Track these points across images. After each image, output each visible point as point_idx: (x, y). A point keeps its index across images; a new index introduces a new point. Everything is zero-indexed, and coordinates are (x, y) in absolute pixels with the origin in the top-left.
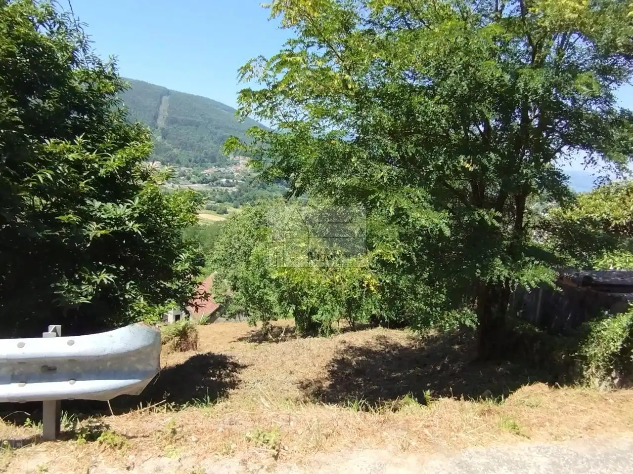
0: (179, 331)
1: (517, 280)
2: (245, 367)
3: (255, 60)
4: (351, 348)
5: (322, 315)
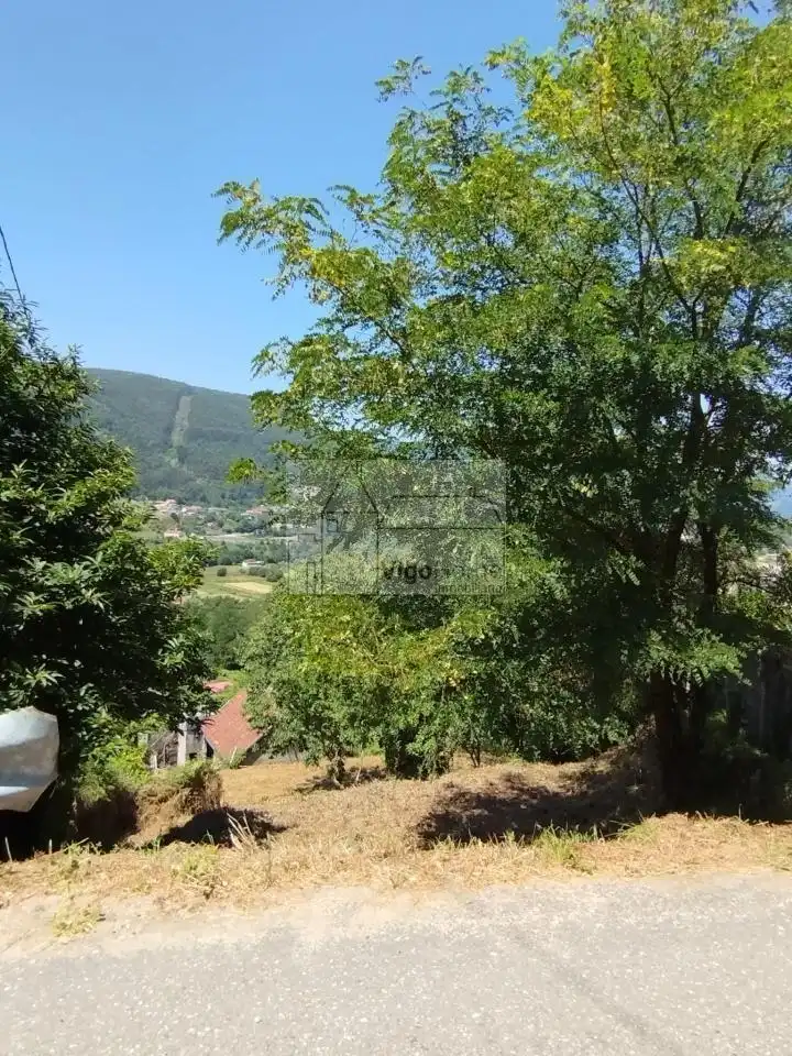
0: (191, 779)
1: (682, 666)
2: (281, 829)
3: (276, 344)
4: (463, 795)
5: (424, 743)
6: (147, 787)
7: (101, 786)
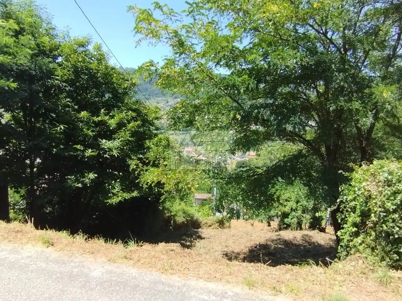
5: (292, 219)
6: (205, 221)
7: (184, 217)
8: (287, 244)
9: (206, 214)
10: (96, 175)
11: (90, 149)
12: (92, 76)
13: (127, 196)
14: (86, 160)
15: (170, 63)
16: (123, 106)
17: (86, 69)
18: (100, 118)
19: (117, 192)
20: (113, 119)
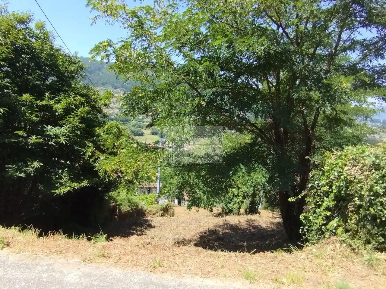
0: (164, 208)
5: (234, 205)
6: (149, 209)
7: (129, 206)
8: (234, 228)
9: (150, 202)
10: (41, 164)
11: (35, 136)
12: (34, 56)
13: (76, 186)
14: (30, 147)
15: (127, 46)
16: (69, 91)
17: (28, 48)
18: (44, 103)
19: (65, 181)
20: (59, 104)
